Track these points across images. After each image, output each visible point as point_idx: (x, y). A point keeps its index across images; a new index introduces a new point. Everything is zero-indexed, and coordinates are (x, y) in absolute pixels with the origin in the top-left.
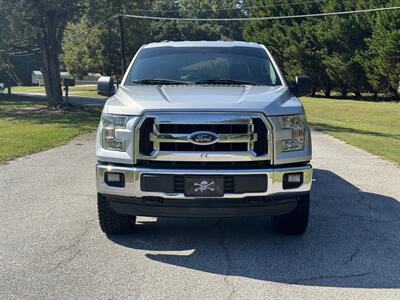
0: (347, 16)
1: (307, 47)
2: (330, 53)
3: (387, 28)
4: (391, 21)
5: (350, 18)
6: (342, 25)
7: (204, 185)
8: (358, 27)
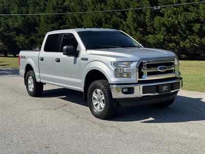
0: (25, 16)
1: (4, 31)
2: (18, 35)
3: (47, 23)
4: (48, 20)
5: (27, 17)
6: (23, 20)
7: (165, 88)
8: (31, 22)
